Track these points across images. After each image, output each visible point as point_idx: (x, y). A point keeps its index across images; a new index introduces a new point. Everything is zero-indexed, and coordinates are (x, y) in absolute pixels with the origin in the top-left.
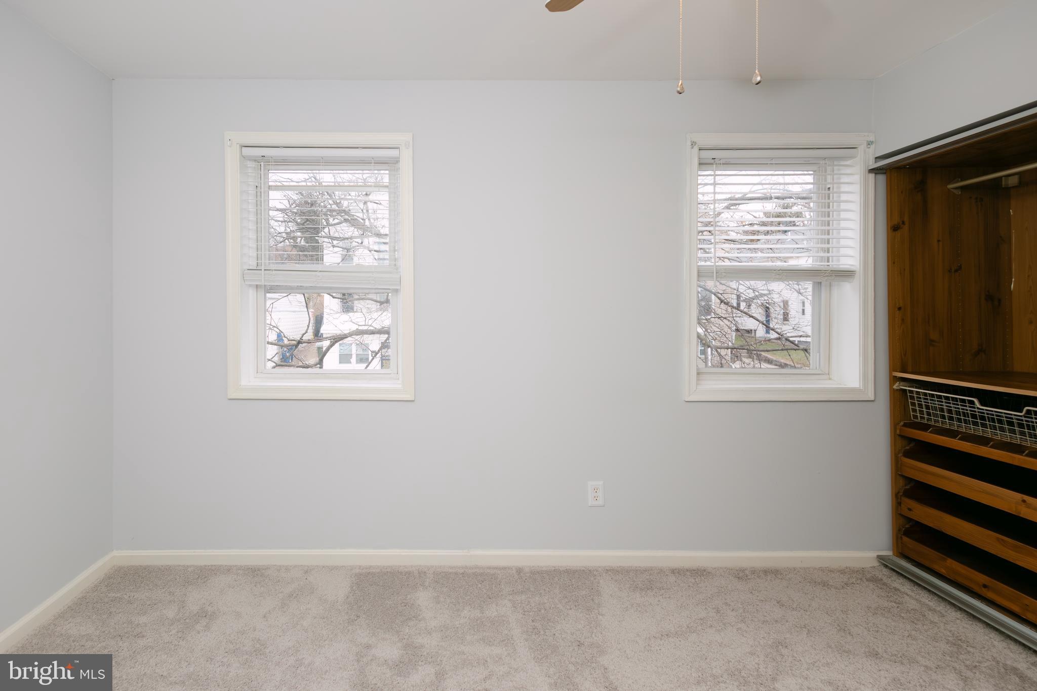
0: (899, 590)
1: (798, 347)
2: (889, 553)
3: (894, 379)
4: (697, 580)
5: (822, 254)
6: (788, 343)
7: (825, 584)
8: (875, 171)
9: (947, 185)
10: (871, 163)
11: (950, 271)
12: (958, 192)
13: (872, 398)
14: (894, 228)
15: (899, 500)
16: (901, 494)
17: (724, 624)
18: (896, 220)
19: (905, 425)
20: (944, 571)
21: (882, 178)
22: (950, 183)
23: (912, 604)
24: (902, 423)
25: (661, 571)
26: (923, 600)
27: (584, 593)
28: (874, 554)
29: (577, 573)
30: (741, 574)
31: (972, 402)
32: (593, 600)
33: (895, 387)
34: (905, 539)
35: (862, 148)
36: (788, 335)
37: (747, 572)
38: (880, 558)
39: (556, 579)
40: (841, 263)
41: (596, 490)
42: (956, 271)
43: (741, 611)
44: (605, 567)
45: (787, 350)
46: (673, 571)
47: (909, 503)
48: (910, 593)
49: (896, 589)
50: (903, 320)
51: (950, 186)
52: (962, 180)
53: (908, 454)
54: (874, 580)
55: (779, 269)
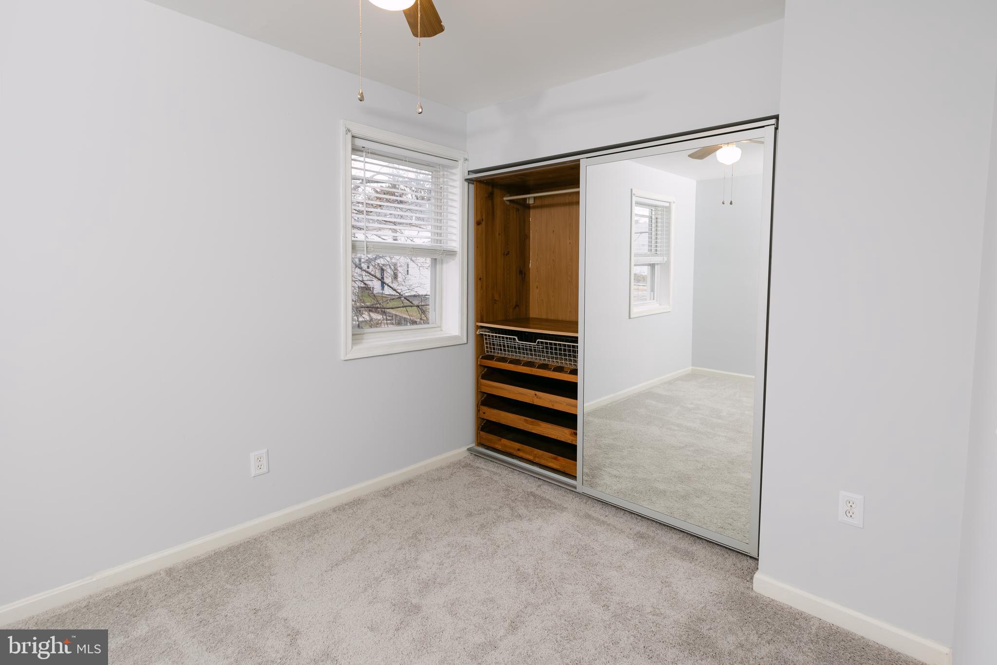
0: (479, 467)
1: (412, 303)
2: (473, 445)
3: (478, 327)
4: (354, 510)
5: (436, 238)
6: (406, 301)
7: (440, 479)
8: (469, 181)
9: (503, 198)
10: (466, 175)
11: (504, 255)
12: (508, 203)
13: (466, 342)
14: (478, 223)
15: (479, 408)
16: (480, 404)
17: (379, 536)
18: (479, 217)
19: (483, 358)
20: (500, 447)
21: (472, 187)
22: (505, 196)
23: (486, 474)
24: (481, 357)
25: (324, 514)
26: (491, 469)
27: (252, 562)
28: (465, 448)
29: (241, 547)
30: (387, 493)
31: (514, 339)
32: (263, 565)
33: (477, 333)
34: (481, 432)
35: (461, 162)
36: (407, 294)
37: (390, 489)
38: (469, 450)
39: (219, 562)
40: (447, 245)
41: (259, 459)
42: (507, 255)
43: (390, 520)
44: (270, 530)
45: (406, 307)
46: (334, 510)
47: (484, 409)
48: (484, 467)
49: (478, 468)
50: (482, 286)
51: (505, 199)
52: (510, 196)
53: (484, 377)
54: (466, 466)
55: (412, 246)
